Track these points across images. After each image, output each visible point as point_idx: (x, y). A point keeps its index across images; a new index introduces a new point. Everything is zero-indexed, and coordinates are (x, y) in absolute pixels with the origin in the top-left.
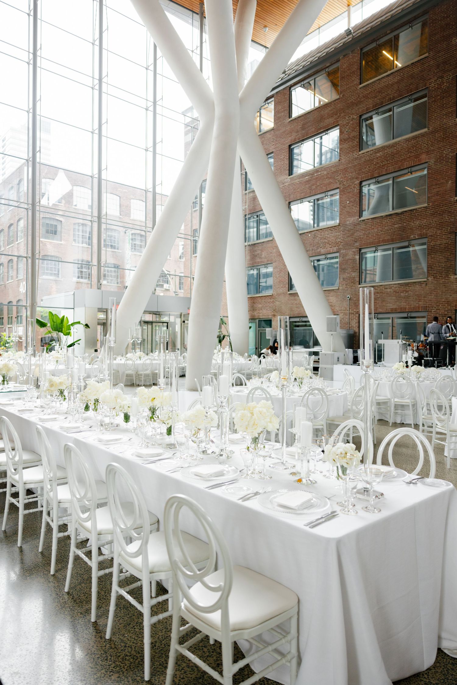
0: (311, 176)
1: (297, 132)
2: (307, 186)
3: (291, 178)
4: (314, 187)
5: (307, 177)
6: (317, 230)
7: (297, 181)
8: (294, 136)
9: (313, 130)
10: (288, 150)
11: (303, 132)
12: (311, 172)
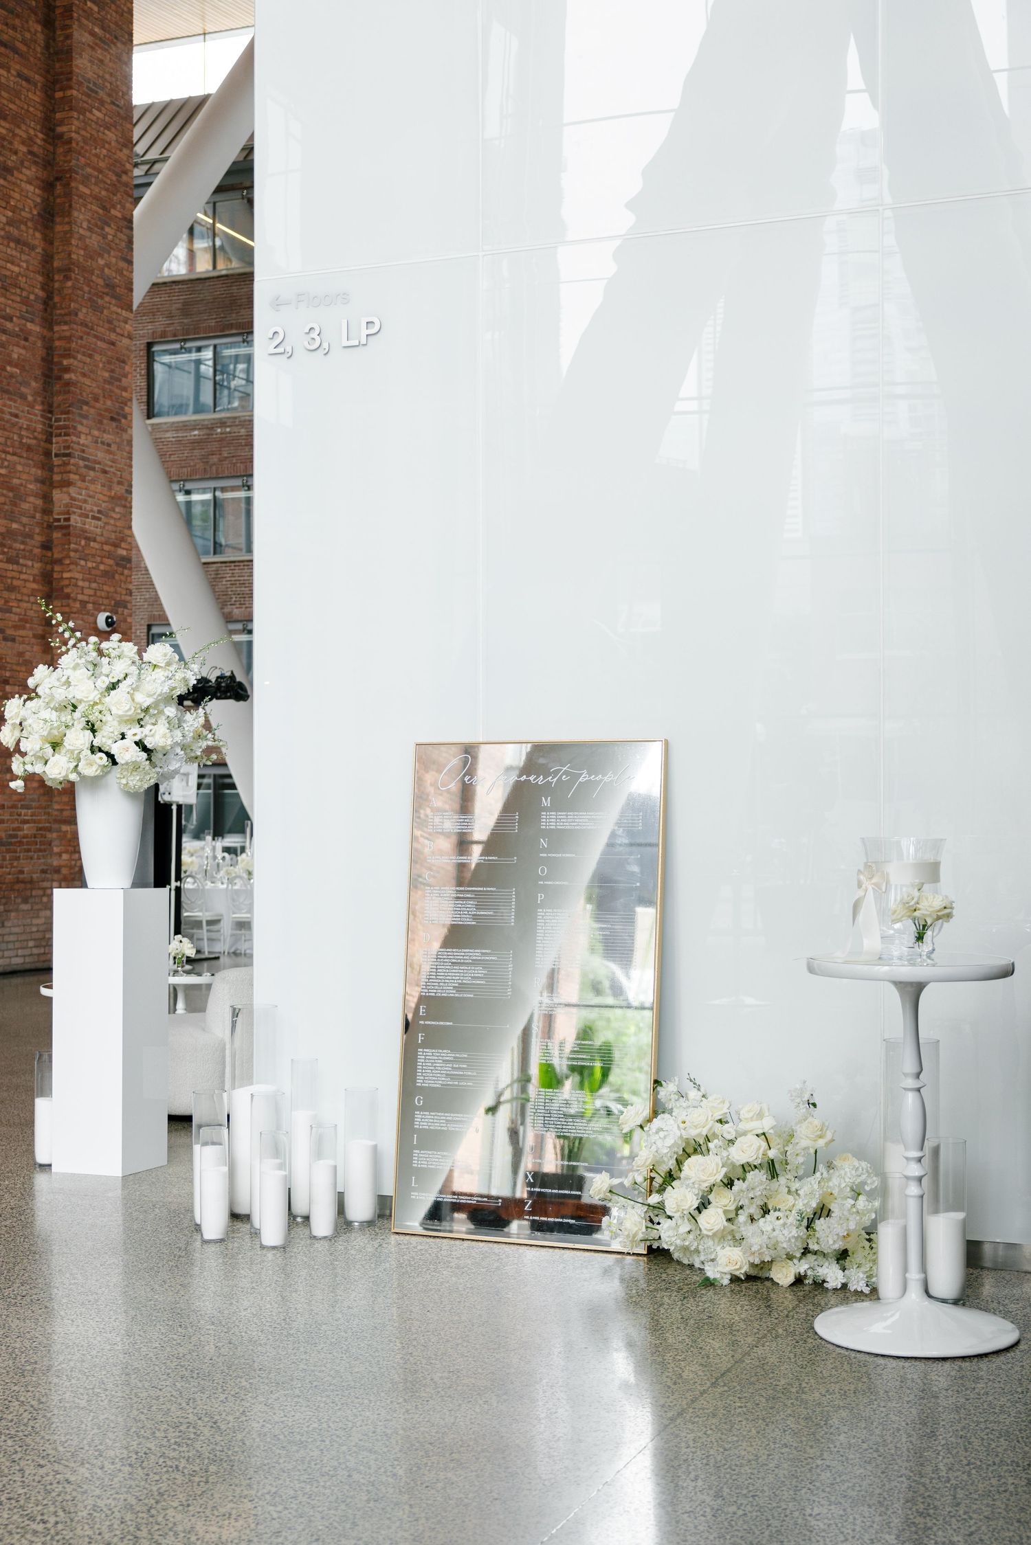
0: (205, 431)
1: (170, 316)
2: (197, 452)
3: (152, 425)
4: (215, 459)
5: (196, 432)
6: (222, 563)
7: (168, 435)
8: (161, 323)
9: (213, 323)
10: (144, 353)
11: (185, 321)
12: (206, 423)
